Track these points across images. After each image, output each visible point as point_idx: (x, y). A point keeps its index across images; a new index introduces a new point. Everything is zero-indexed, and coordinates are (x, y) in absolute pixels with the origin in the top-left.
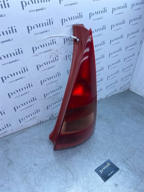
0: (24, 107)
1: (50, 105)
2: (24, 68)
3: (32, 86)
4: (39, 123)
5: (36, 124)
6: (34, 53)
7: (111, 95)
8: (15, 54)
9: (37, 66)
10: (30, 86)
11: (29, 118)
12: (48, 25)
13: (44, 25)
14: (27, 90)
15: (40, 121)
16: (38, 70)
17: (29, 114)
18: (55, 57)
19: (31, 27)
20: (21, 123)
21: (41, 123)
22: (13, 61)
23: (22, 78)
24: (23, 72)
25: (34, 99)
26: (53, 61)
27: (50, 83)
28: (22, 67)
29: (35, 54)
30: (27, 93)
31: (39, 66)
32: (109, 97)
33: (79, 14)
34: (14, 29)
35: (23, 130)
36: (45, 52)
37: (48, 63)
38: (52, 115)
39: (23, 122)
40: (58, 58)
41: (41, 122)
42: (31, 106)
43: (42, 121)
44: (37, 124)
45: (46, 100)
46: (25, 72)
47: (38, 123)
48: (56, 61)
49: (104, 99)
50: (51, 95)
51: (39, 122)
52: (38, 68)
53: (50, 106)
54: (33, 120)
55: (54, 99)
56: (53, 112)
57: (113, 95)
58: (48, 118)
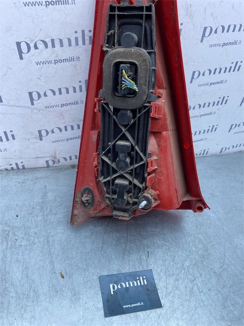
4: (12, 169)
5: (2, 168)
15: (17, 164)
21: (20, 169)
27: (53, 59)
32: (228, 154)
38: (55, 158)
41: (20, 167)
43: (23, 166)
44: (7, 170)
45: (35, 111)
47: (9, 168)
49: (212, 155)
50: (51, 100)
51: (14, 166)
53: (50, 134)
55: (62, 115)
56: (57, 152)
57: (241, 151)
58: (42, 163)
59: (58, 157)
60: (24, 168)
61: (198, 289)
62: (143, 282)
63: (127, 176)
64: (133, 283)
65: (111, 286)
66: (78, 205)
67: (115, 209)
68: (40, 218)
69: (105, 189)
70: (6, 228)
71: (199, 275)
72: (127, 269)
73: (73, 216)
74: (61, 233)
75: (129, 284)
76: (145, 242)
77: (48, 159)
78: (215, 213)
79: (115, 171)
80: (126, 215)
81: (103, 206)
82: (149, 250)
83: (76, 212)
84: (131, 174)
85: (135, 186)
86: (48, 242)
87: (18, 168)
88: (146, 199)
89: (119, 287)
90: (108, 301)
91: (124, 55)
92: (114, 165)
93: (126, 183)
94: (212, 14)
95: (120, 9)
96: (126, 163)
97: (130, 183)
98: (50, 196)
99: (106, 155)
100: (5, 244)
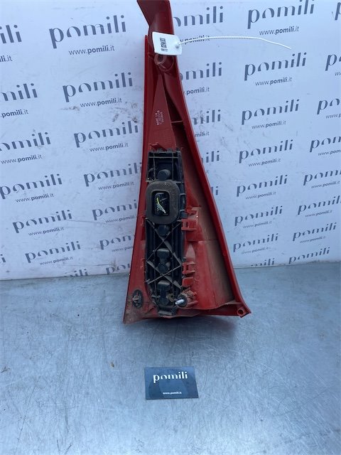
0: (40, 228)
1: (110, 241)
2: (40, 134)
3: (60, 183)
4: (77, 275)
5: (68, 274)
6: (67, 101)
7: (306, 260)
8: (17, 95)
9: (76, 135)
10: (54, 180)
11: (50, 258)
12: (110, 31)
13: (98, 30)
14: (46, 189)
15: (80, 271)
16: (78, 146)
17: (53, 247)
18: (129, 122)
19: (61, 32)
20: (29, 262)
21: (83, 276)
22: (12, 114)
23: (34, 157)
24: (36, 144)
25: (65, 216)
26: (121, 131)
27: (112, 184)
28: (34, 131)
29: (71, 104)
30: (46, 196)
31: (80, 137)
32: (300, 265)
33: (212, 10)
34: (13, 31)
35: (34, 281)
36: (99, 103)
37: (108, 133)
39: (35, 263)
40: (136, 124)
41: (84, 274)
42: (57, 229)
43: (86, 273)
44: (71, 276)
45: (98, 225)
46: (43, 144)
47: (74, 274)
48: (131, 132)
49: (280, 265)
50: (111, 215)
51: (79, 273)
52: (77, 142)
53: (110, 243)
54: (61, 263)
55: (120, 227)
56: (117, 260)
57: (315, 262)
58: (103, 270)
59: (117, 265)
60: (87, 275)
61: (237, 387)
62: (184, 376)
63: (167, 278)
64: (175, 376)
65: (154, 376)
66: (130, 306)
67: (160, 309)
68: (97, 318)
69: (151, 290)
70: (70, 325)
71: (240, 375)
72: (171, 364)
73: (125, 315)
74: (115, 332)
75: (171, 377)
76: (191, 344)
77: (108, 266)
78: (269, 323)
79: (158, 275)
80: (170, 314)
81: (151, 307)
82: (194, 351)
83: (128, 312)
84: (170, 276)
85: (175, 287)
86: (103, 338)
87: (82, 275)
88: (183, 297)
89: (162, 378)
90: (150, 387)
91: (159, 186)
92: (157, 269)
93: (168, 284)
94: (245, 142)
95: (156, 155)
96: (166, 267)
97: (171, 284)
98: (108, 299)
99: (151, 260)
100: (67, 336)
